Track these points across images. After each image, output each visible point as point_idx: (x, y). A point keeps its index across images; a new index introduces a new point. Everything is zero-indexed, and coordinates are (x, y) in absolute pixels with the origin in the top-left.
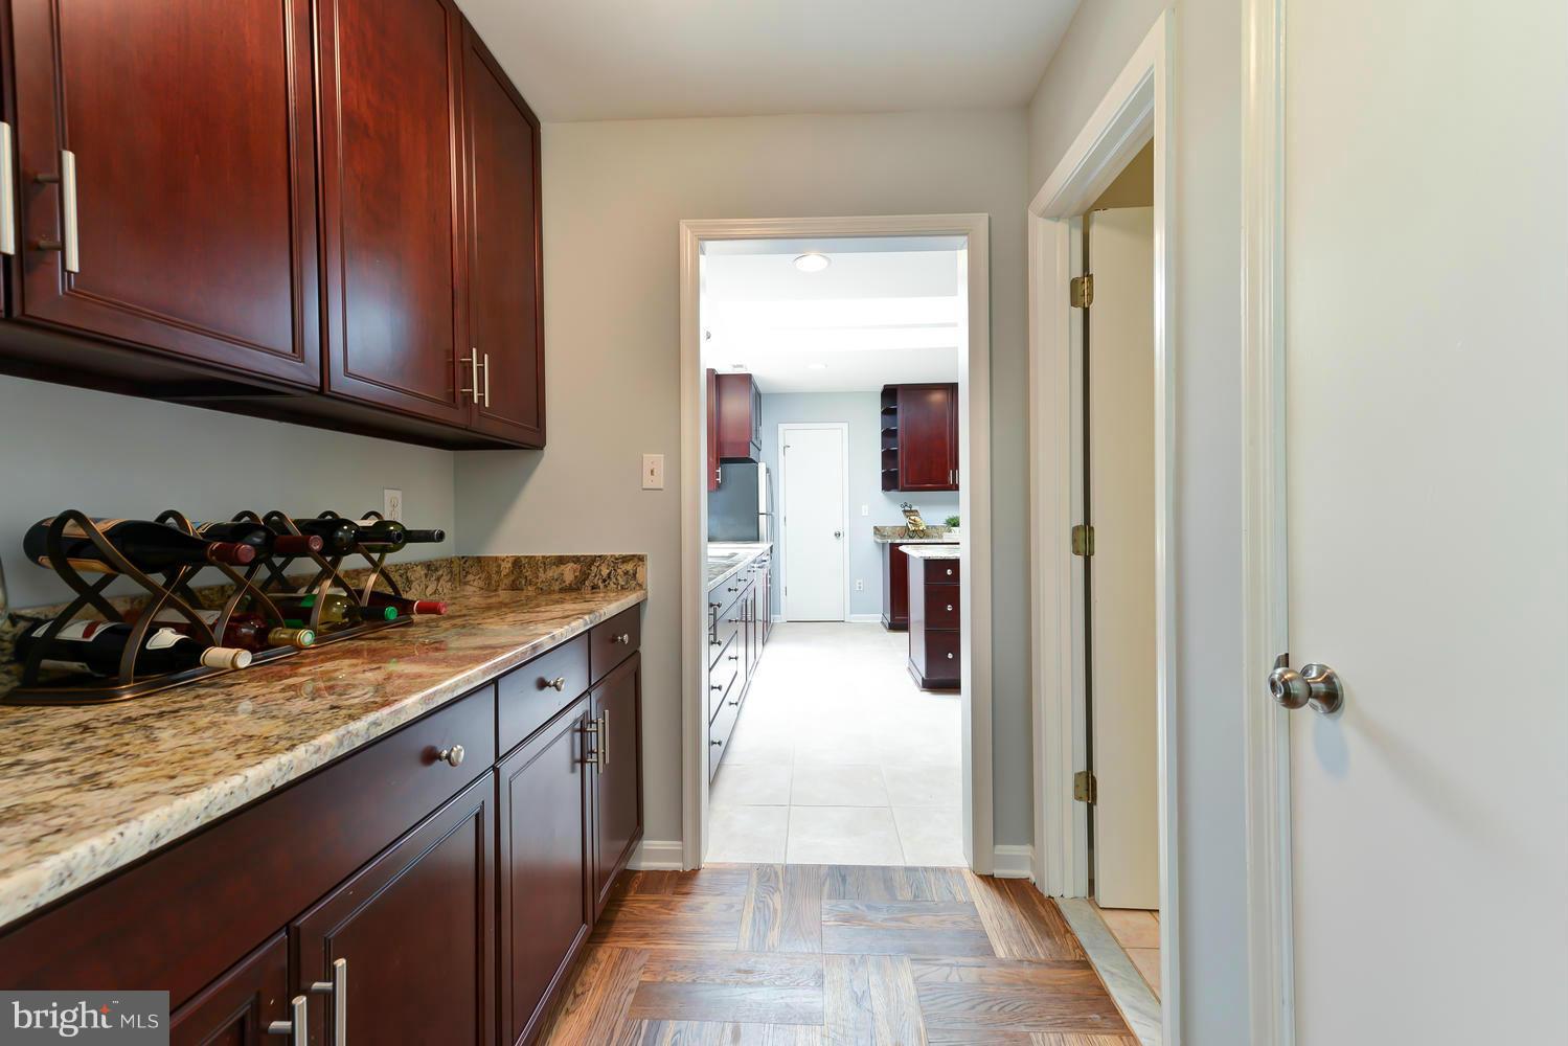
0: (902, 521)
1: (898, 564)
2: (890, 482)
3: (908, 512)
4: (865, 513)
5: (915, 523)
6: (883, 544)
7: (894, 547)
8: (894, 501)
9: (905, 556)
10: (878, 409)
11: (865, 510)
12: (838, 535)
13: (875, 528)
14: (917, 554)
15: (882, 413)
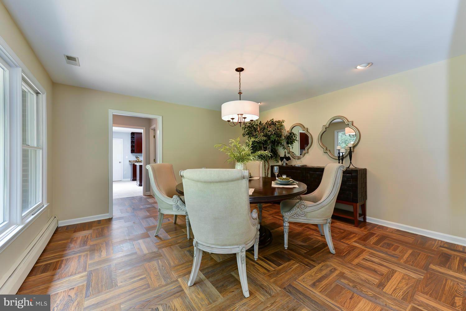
0: (135, 159)
1: (134, 167)
2: (133, 151)
3: (137, 158)
4: (127, 158)
5: (138, 159)
6: (131, 164)
7: (134, 164)
8: (134, 155)
9: (136, 165)
10: (130, 137)
11: (127, 157)
12: (120, 162)
13: (129, 161)
14: (138, 164)
15: (131, 137)
